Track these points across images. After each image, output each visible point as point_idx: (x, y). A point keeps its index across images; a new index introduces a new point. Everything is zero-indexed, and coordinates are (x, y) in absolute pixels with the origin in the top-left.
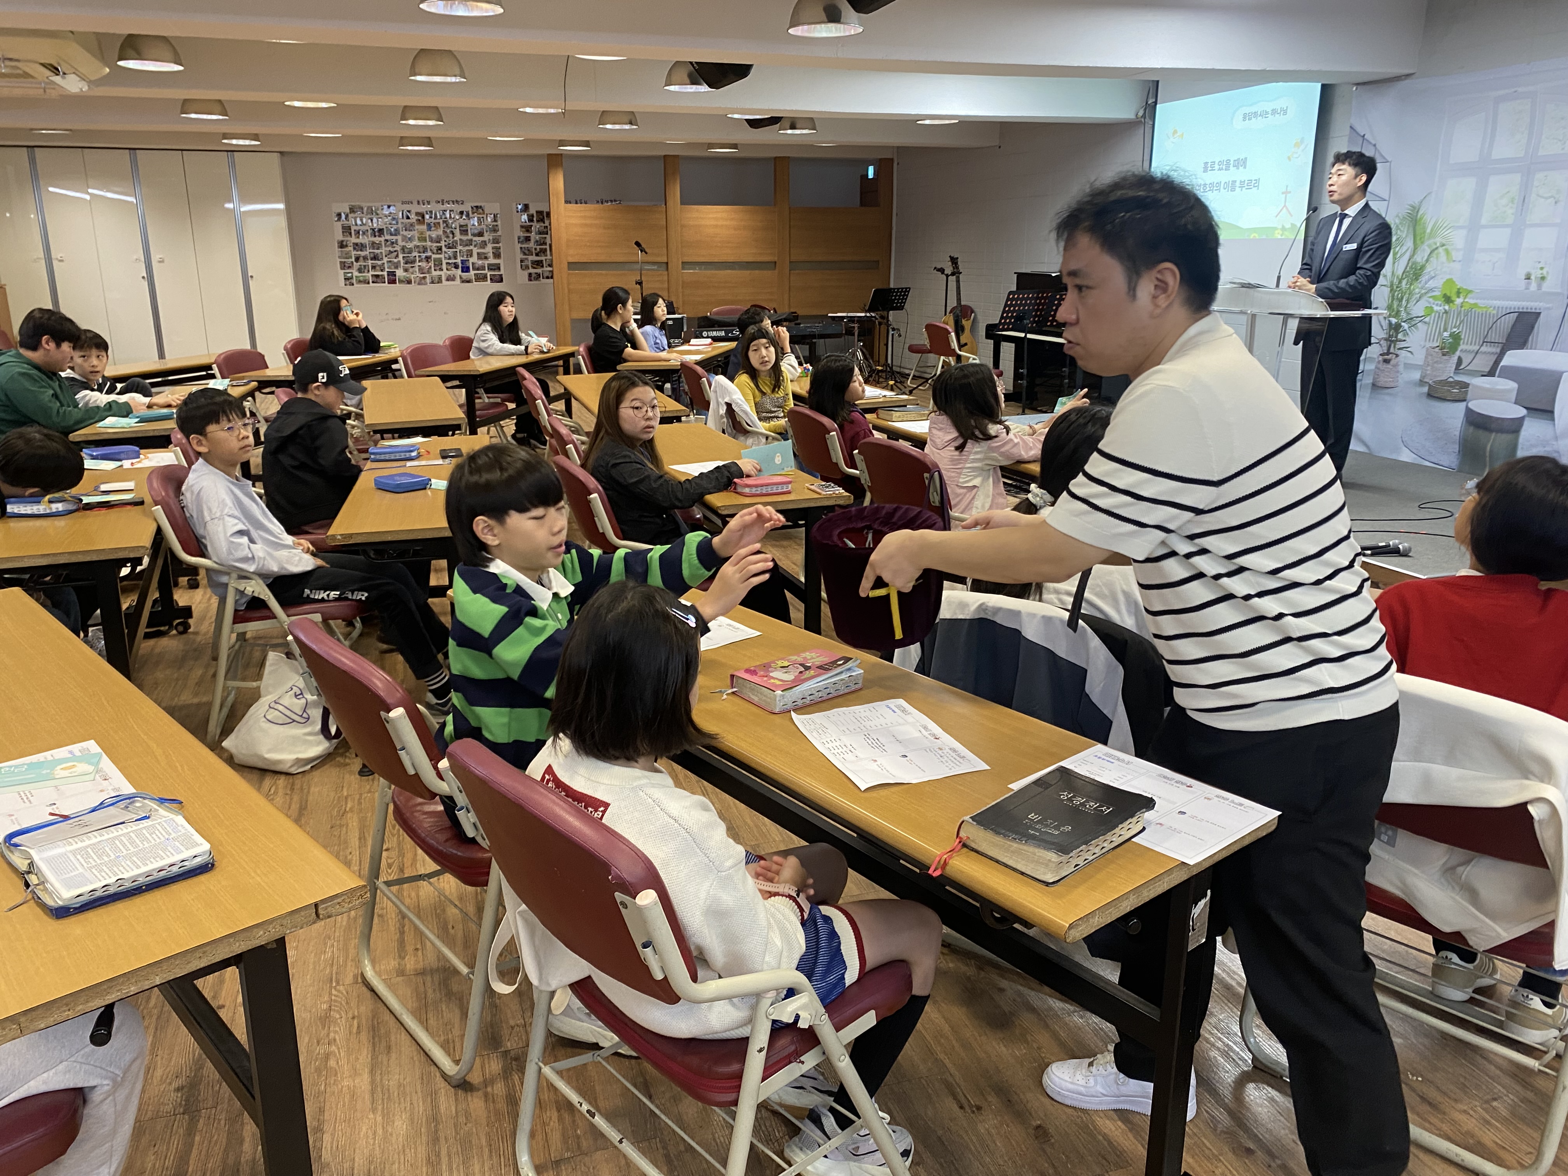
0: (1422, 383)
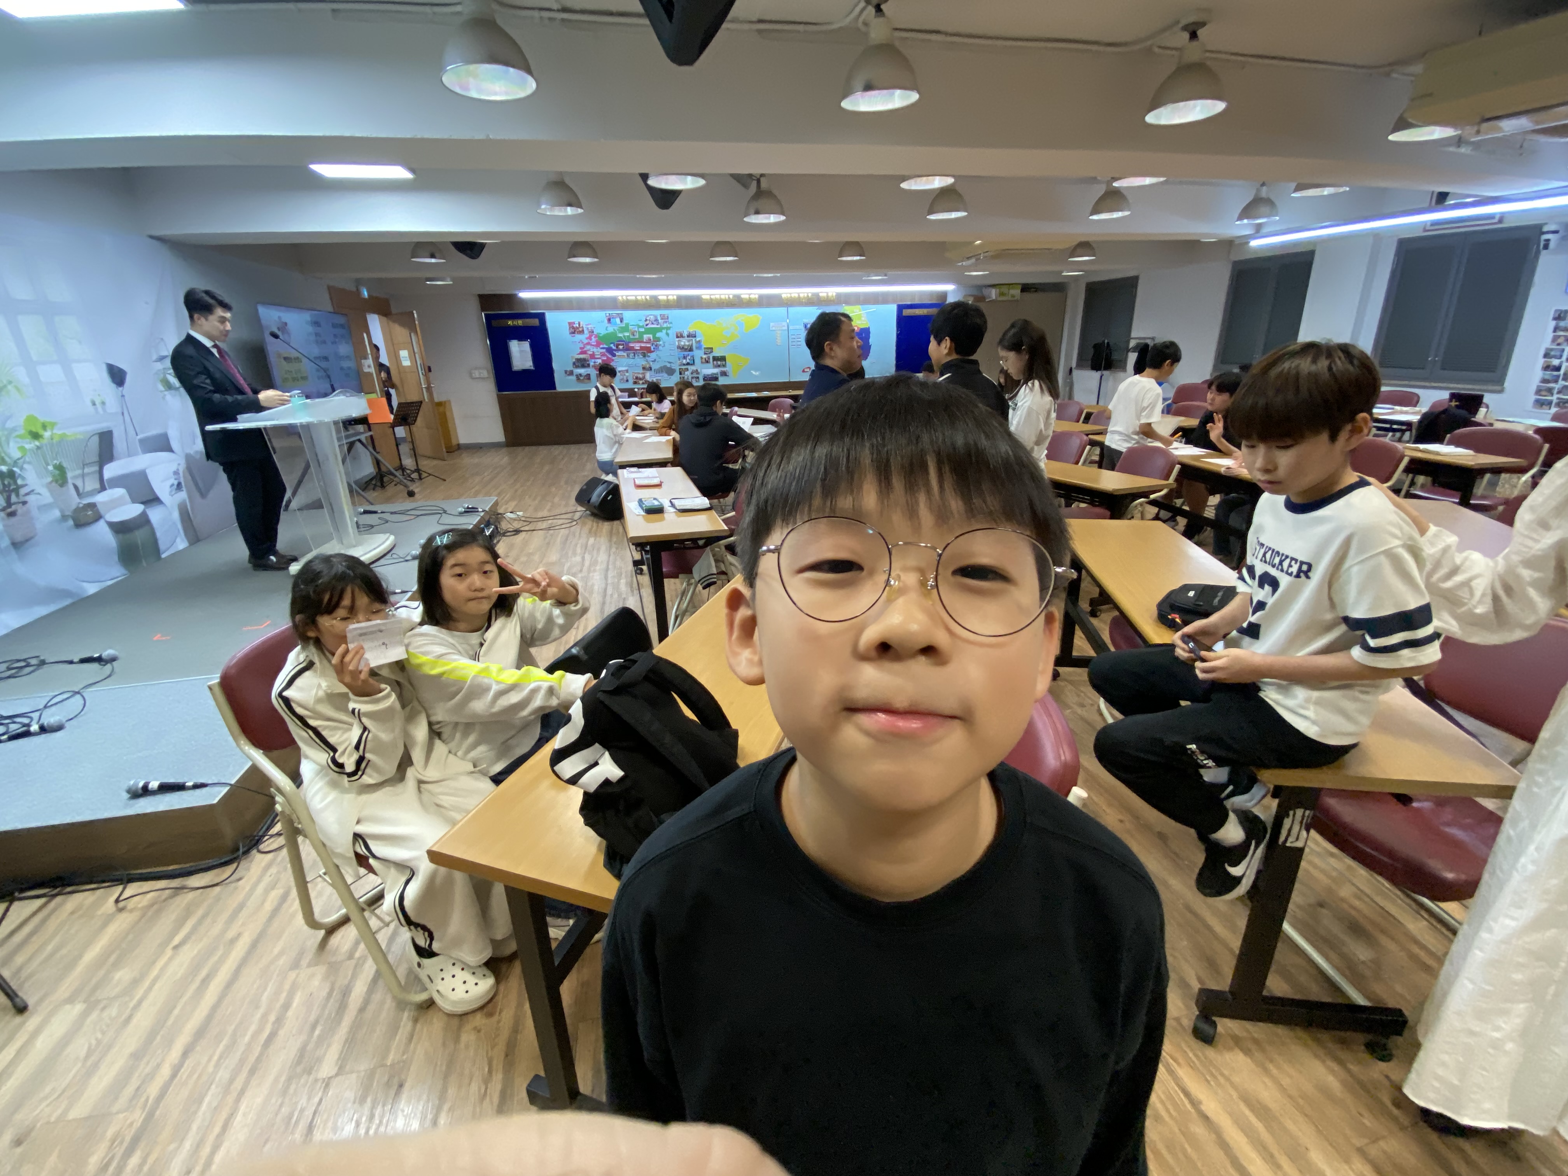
0: (64, 518)
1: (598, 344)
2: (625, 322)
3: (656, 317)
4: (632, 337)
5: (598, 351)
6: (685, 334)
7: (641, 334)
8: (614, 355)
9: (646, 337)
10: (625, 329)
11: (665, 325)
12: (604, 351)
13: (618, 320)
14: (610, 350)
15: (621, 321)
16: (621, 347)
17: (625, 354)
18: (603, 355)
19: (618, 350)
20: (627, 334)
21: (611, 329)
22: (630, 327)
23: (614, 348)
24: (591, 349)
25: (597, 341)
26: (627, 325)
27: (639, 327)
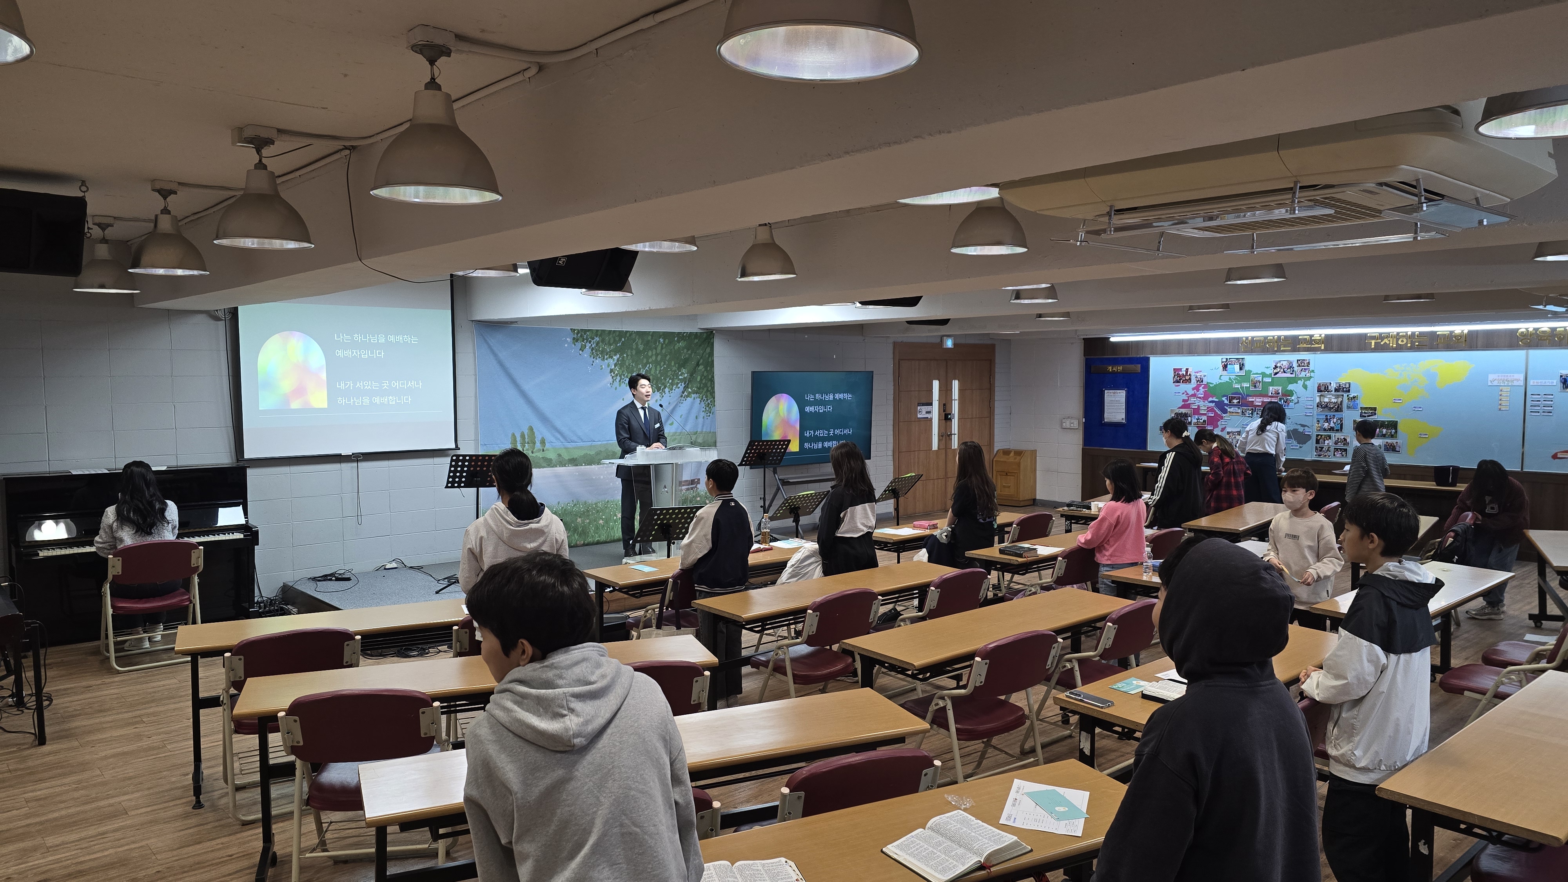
1: (1205, 398)
2: (1247, 368)
3: (1291, 363)
4: (1252, 389)
5: (1204, 405)
6: (1334, 386)
7: (1266, 385)
8: (1225, 412)
9: (1271, 389)
10: (1246, 377)
11: (1303, 374)
12: (1213, 405)
13: (1237, 367)
14: (1220, 405)
15: (1241, 369)
16: (1235, 401)
17: (1240, 411)
18: (1210, 410)
19: (1231, 405)
20: (1246, 385)
21: (1225, 379)
22: (1252, 376)
23: (1226, 402)
24: (1196, 402)
25: (1205, 392)
26: (1249, 372)
27: (1264, 375)
